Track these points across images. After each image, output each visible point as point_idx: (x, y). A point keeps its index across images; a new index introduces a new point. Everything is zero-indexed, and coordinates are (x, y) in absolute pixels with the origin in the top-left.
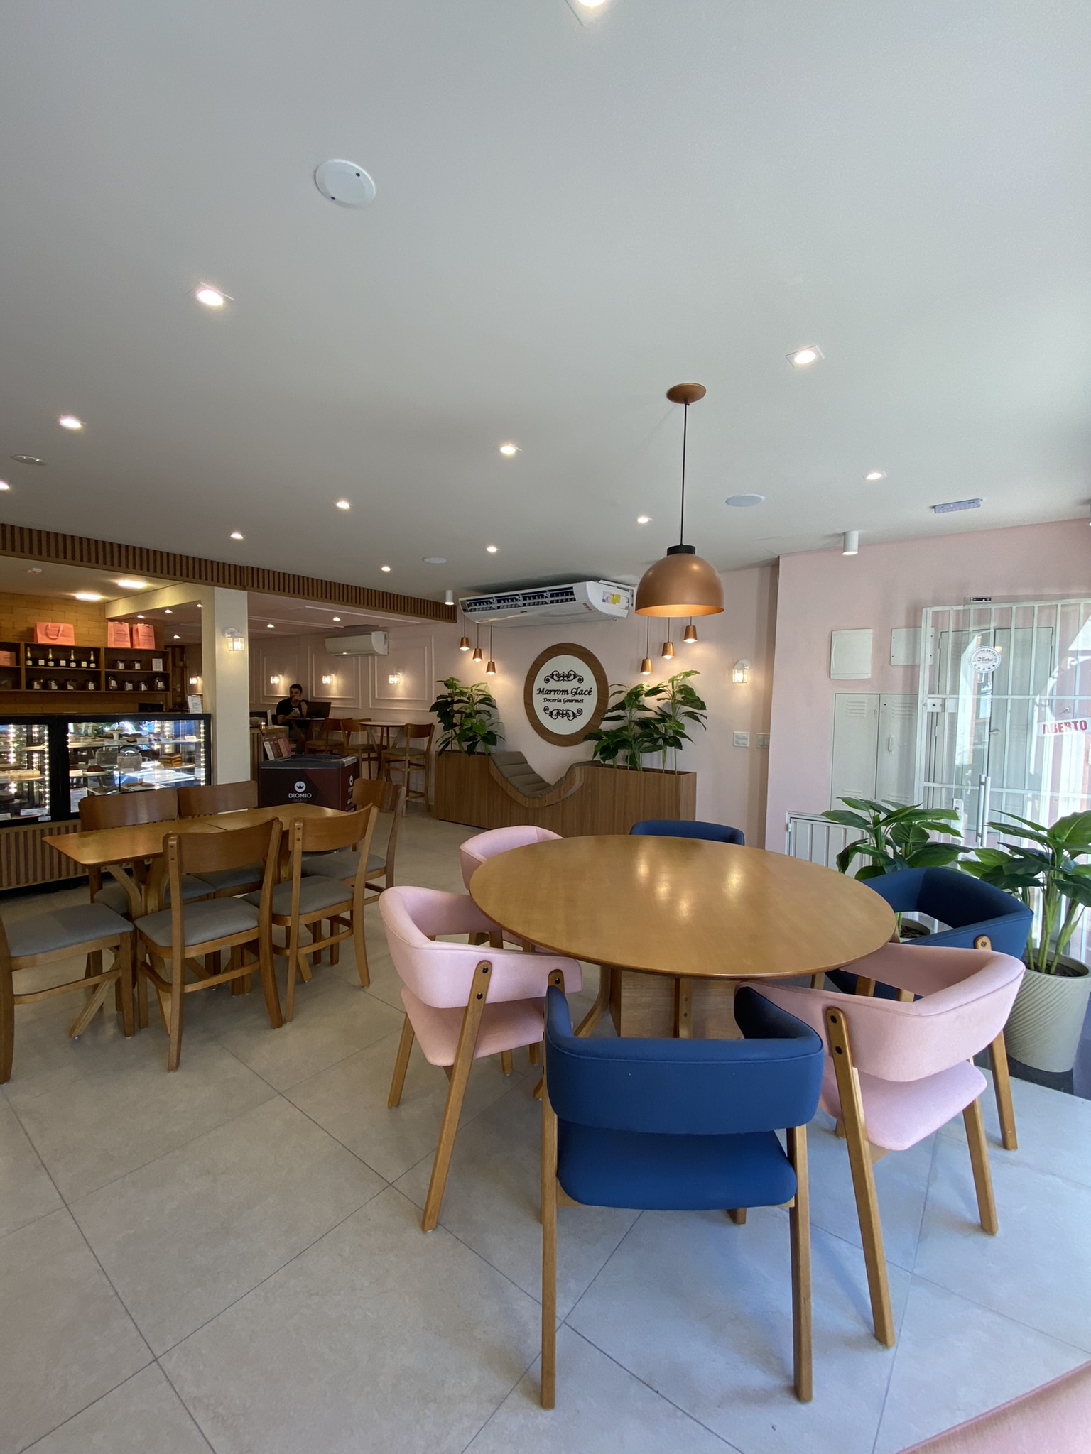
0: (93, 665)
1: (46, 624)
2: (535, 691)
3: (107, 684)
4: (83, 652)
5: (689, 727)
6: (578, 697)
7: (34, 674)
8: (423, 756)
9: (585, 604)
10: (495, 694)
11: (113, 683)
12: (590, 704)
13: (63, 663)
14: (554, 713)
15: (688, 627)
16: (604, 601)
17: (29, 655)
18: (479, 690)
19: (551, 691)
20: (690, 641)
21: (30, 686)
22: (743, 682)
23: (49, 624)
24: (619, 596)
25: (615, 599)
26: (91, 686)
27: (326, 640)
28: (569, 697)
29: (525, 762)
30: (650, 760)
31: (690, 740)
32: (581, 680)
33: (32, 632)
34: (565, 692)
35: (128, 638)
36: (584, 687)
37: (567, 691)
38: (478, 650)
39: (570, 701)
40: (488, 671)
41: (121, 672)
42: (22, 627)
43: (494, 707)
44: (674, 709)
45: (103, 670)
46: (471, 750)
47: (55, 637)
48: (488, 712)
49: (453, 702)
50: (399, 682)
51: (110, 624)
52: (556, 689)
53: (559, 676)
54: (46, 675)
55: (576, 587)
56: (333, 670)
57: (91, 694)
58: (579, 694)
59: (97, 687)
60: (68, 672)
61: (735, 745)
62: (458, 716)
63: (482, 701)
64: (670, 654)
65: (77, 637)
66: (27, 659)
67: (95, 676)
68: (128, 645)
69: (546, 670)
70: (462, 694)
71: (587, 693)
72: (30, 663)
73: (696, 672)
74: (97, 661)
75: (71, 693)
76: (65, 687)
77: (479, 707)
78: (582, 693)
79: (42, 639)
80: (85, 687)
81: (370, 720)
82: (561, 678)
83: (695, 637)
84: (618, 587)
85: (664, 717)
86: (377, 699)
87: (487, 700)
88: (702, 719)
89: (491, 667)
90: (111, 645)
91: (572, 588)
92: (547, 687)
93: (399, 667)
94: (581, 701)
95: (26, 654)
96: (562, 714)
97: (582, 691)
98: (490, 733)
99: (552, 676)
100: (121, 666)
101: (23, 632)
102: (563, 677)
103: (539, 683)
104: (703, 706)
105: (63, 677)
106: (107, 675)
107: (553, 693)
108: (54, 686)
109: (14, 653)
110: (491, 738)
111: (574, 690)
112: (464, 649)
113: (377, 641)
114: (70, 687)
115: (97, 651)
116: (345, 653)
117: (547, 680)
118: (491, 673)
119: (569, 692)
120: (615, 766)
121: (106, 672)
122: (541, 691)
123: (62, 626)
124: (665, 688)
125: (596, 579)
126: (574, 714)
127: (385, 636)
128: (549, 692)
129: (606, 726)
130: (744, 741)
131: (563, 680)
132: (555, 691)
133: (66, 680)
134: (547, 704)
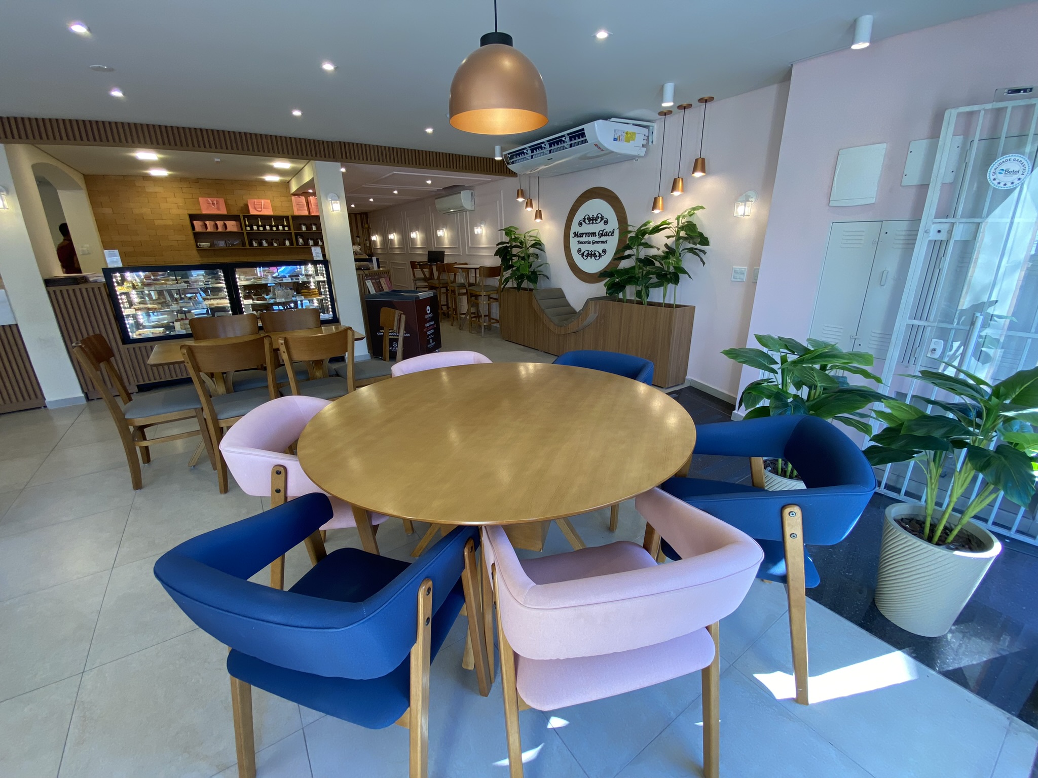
0: (286, 228)
1: (253, 200)
2: (572, 235)
3: (297, 241)
4: (279, 219)
5: (688, 262)
6: (603, 239)
7: (252, 236)
8: (496, 292)
9: (596, 145)
10: (544, 240)
11: (301, 240)
12: (612, 244)
13: (268, 228)
14: (585, 254)
15: (697, 160)
16: (615, 140)
17: (247, 223)
18: (531, 236)
19: (583, 234)
20: (698, 174)
21: (251, 244)
22: (744, 215)
23: (255, 200)
24: (634, 134)
25: (630, 137)
26: (287, 243)
27: (436, 201)
28: (596, 239)
29: (563, 296)
30: (656, 295)
31: (690, 277)
32: (606, 222)
33: (247, 206)
34: (594, 234)
35: (306, 208)
36: (608, 228)
37: (595, 233)
38: (529, 200)
39: (597, 242)
40: (536, 218)
41: (304, 233)
42: (241, 204)
43: (543, 250)
44: (678, 246)
45: (293, 231)
46: (519, 288)
47: (260, 210)
48: (537, 255)
49: (512, 247)
50: (482, 232)
51: (293, 198)
52: (587, 232)
53: (589, 219)
54: (259, 237)
55: (587, 127)
56: (444, 225)
57: (288, 248)
58: (604, 235)
59: (291, 244)
60: (271, 233)
61: (733, 279)
62: (515, 259)
63: (533, 246)
64: (678, 191)
65: (274, 208)
66: (246, 226)
67: (288, 235)
68: (306, 213)
69: (579, 216)
70: (516, 239)
71: (610, 234)
72: (248, 228)
73: (702, 208)
74: (288, 226)
75: (276, 248)
76: (272, 245)
77: (531, 251)
78: (607, 234)
79: (253, 212)
80: (284, 244)
81: (466, 264)
82: (591, 222)
83: (703, 170)
84: (633, 124)
85: (670, 252)
86: (470, 247)
87: (538, 244)
88: (701, 255)
89: (539, 215)
90: (296, 213)
91: (583, 129)
92: (581, 230)
93: (481, 220)
94: (606, 242)
95: (245, 222)
96: (591, 255)
97: (607, 232)
98: (534, 273)
99: (584, 220)
100: (304, 228)
101: (242, 207)
102: (592, 220)
103: (575, 228)
104: (705, 241)
105: (271, 237)
106: (296, 235)
107: (584, 235)
108: (265, 244)
109: (238, 222)
110: (534, 277)
111: (601, 232)
112: (520, 200)
113: (465, 199)
114: (275, 245)
115: (287, 218)
116: (452, 210)
117: (580, 224)
118: (538, 220)
119: (597, 234)
120: (625, 300)
121: (295, 233)
122: (576, 235)
123: (263, 201)
124: (671, 225)
125: (607, 117)
126: (600, 254)
127: (472, 194)
128: (581, 235)
129: (624, 264)
130: (741, 276)
131: (593, 223)
132: (586, 234)
133: (272, 240)
134: (581, 246)
